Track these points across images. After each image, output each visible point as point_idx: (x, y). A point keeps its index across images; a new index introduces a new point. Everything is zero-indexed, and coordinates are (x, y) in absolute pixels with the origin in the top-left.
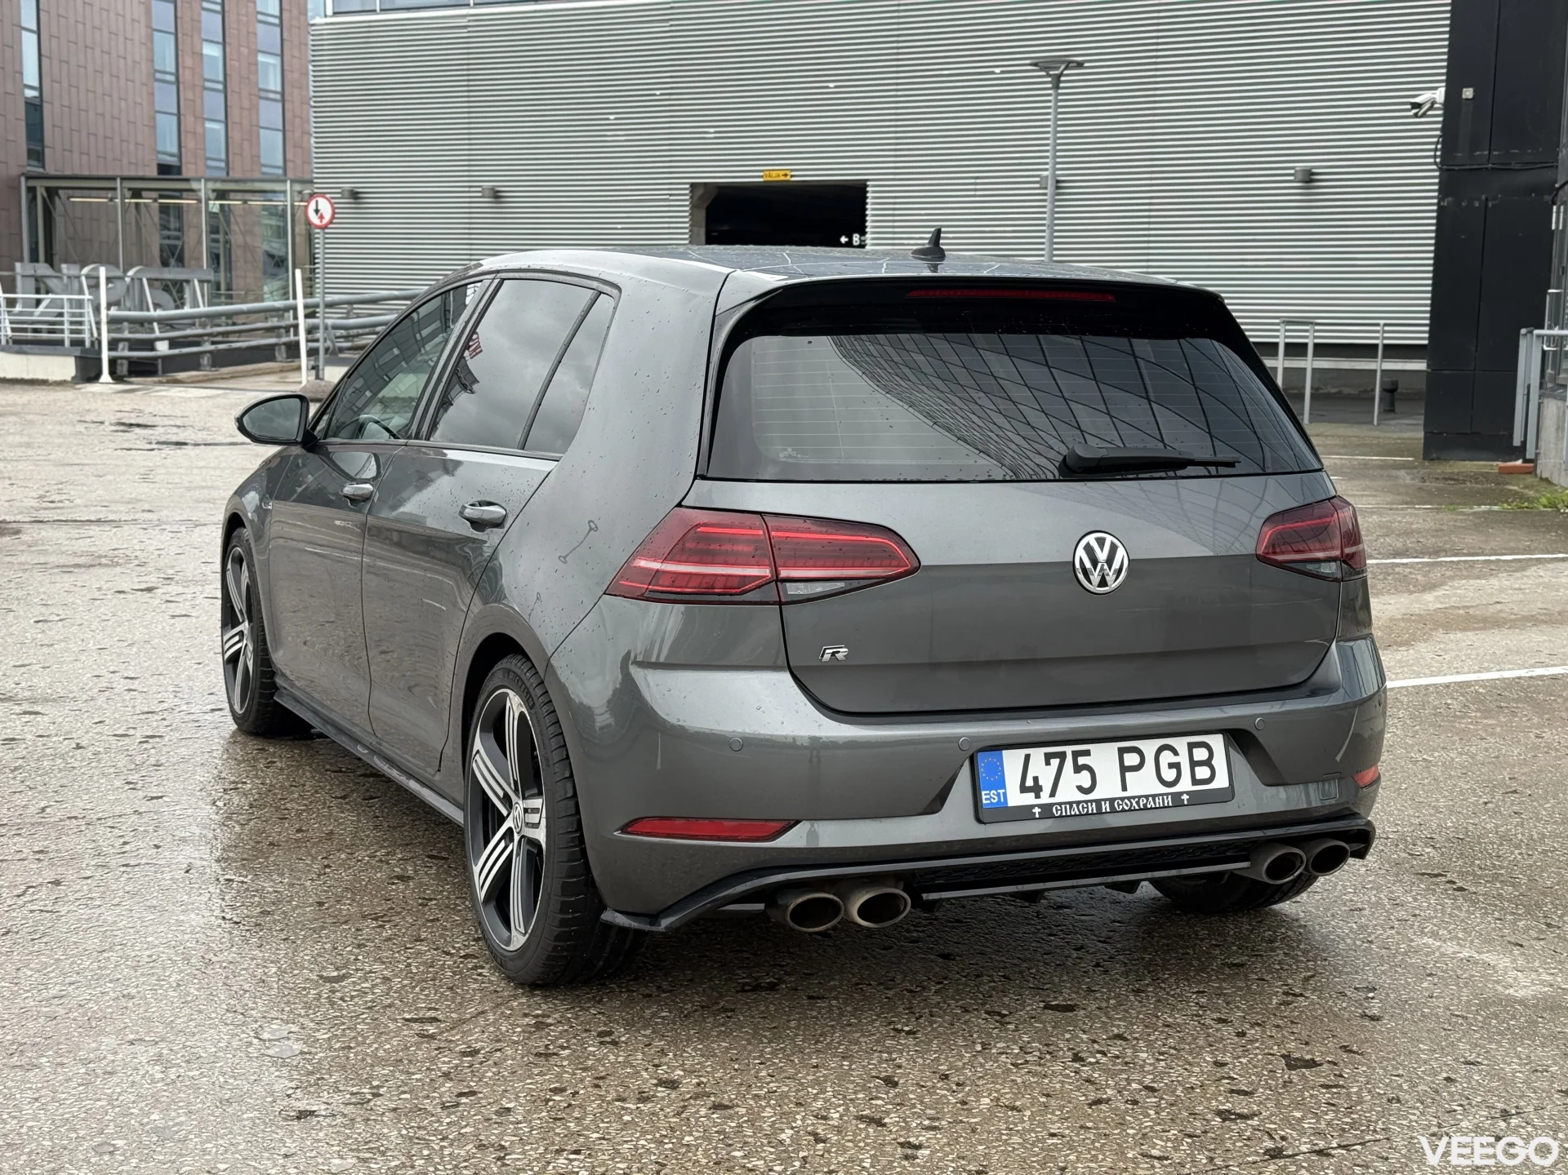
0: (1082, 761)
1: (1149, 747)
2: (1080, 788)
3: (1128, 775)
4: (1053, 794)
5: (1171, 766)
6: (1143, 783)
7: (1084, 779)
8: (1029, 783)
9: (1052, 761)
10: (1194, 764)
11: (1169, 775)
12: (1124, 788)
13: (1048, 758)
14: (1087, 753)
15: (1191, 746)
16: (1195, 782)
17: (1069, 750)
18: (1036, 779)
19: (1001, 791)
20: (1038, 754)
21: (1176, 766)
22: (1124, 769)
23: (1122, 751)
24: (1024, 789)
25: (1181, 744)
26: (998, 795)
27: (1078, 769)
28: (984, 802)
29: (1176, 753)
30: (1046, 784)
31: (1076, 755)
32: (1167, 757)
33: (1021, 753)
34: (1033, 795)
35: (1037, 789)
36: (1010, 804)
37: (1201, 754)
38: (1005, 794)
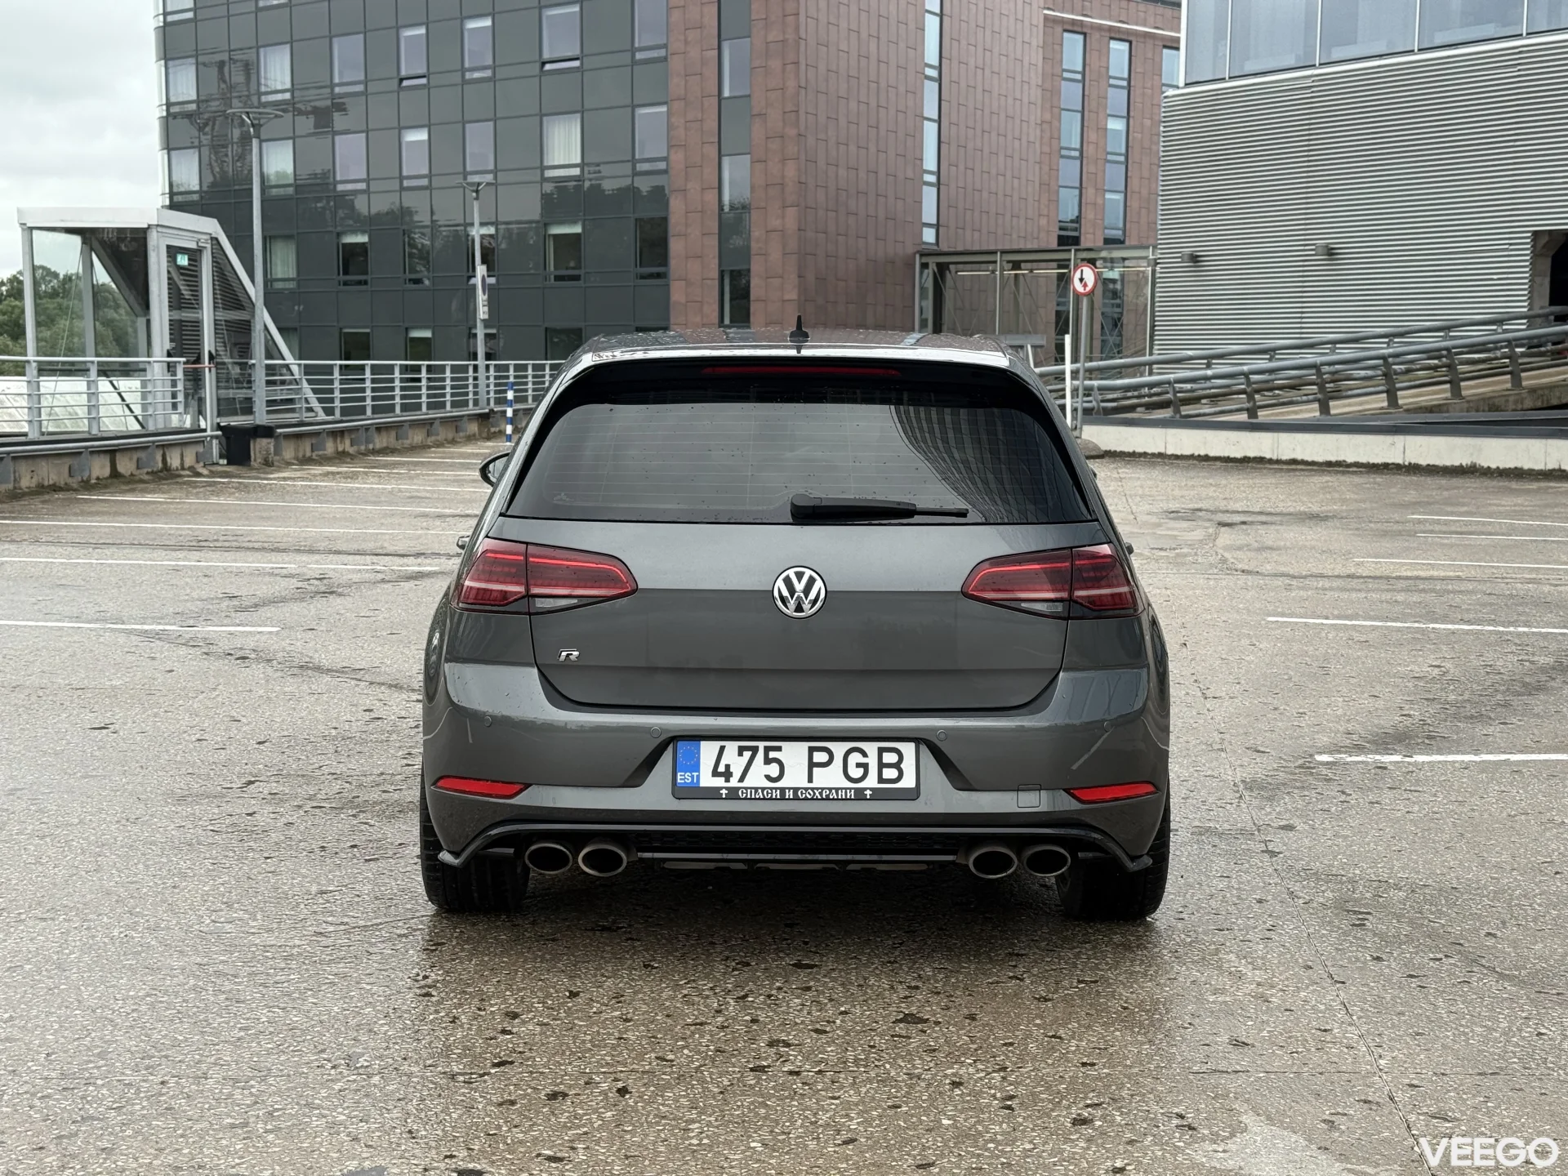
0: (772, 755)
1: (839, 749)
2: (768, 777)
3: (815, 770)
4: (742, 779)
5: (859, 765)
6: (830, 778)
7: (774, 770)
8: (721, 769)
9: (745, 753)
10: (882, 766)
11: (856, 773)
12: (810, 780)
13: (741, 751)
14: (779, 749)
15: (881, 751)
16: (881, 780)
17: (761, 745)
18: (728, 767)
19: (695, 774)
20: (732, 747)
21: (865, 766)
22: (812, 765)
23: (811, 750)
24: (715, 773)
25: (871, 748)
26: (692, 777)
27: (768, 761)
28: (679, 781)
29: (865, 755)
30: (737, 772)
31: (767, 750)
32: (856, 758)
33: (717, 745)
34: (723, 779)
35: (727, 775)
36: (702, 785)
37: (891, 758)
38: (698, 777)
